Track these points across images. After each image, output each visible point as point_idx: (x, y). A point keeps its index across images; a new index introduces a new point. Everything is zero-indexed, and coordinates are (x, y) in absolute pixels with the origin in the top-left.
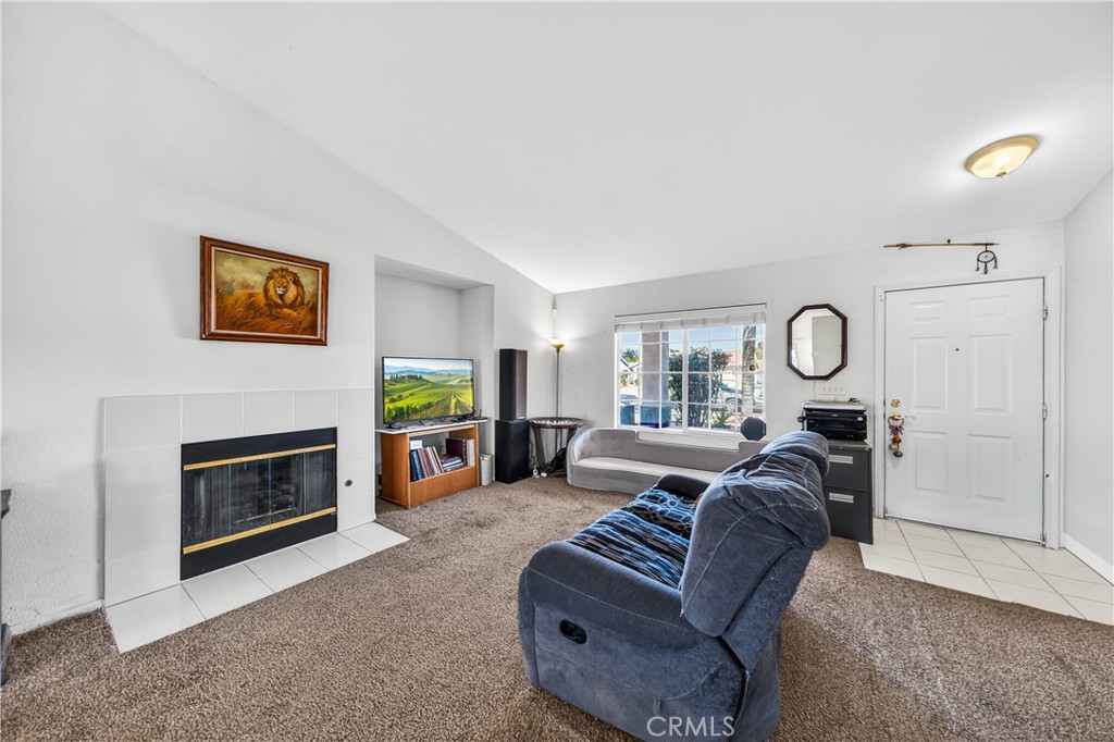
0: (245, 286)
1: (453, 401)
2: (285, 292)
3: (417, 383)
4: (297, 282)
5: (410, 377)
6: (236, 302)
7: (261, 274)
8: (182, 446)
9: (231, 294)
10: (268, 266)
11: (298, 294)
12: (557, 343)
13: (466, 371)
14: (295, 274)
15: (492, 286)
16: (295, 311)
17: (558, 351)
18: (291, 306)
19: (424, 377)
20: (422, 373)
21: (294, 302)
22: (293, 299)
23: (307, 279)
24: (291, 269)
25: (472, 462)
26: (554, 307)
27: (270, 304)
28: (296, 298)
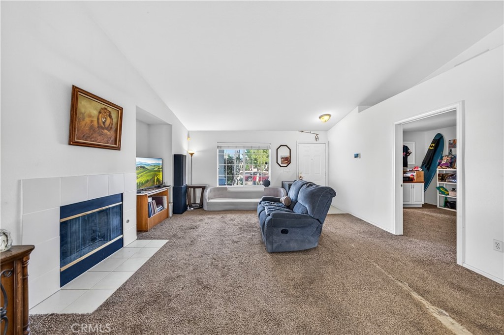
0: (90, 116)
1: (156, 178)
2: (105, 121)
3: (143, 170)
4: (110, 116)
5: (141, 167)
6: (85, 125)
7: (97, 110)
8: (61, 207)
9: (83, 119)
10: (100, 106)
11: (110, 122)
12: (191, 152)
13: (159, 164)
14: (110, 112)
15: (171, 125)
16: (109, 131)
17: (192, 156)
18: (107, 129)
19: (146, 167)
20: (145, 165)
21: (109, 126)
22: (108, 124)
23: (114, 115)
24: (109, 109)
25: (166, 207)
26: (188, 137)
27: (99, 127)
28: (110, 124)
